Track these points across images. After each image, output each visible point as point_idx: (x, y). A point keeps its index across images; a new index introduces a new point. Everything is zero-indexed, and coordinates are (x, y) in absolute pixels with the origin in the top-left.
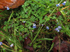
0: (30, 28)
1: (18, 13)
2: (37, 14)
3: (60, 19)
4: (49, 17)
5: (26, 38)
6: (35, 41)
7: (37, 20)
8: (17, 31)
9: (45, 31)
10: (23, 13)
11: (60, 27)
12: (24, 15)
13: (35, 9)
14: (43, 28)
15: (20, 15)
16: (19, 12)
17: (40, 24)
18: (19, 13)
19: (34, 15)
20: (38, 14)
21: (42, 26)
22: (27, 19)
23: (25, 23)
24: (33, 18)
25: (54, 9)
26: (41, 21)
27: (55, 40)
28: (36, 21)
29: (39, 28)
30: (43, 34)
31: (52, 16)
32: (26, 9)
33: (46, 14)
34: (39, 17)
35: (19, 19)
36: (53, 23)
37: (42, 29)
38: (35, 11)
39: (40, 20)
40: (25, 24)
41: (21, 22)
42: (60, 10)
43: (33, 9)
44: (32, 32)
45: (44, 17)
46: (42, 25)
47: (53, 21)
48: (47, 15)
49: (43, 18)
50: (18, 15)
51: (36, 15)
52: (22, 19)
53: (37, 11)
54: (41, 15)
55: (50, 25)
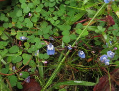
0: (37, 54)
1: (6, 14)
2: (55, 18)
3: (114, 33)
4: (88, 26)
5: (27, 81)
6: (51, 88)
7: (57, 34)
8: (5, 63)
9: (77, 62)
10: (19, 13)
11: (110, 54)
12: (21, 19)
13: (51, 5)
14: (70, 54)
15: (10, 19)
16: (9, 12)
17: (63, 45)
18: (8, 14)
19: (49, 22)
20: (59, 18)
21: (68, 49)
22: (29, 32)
23: (25, 41)
24: (45, 29)
25: (100, 5)
26: (66, 37)
27: (101, 85)
28: (52, 36)
29: (62, 54)
30: (70, 72)
31: (95, 24)
32: (27, 3)
33: (79, 20)
34: (61, 28)
35: (9, 30)
36: (97, 43)
37: (67, 57)
38: (51, 10)
39: (63, 33)
40: (25, 44)
41: (14, 37)
42: (114, 9)
43: (46, 5)
44: (43, 64)
45: (73, 26)
46: (70, 47)
47: (96, 39)
48: (83, 23)
49: (72, 30)
50: (7, 20)
51: (52, 22)
52: (17, 29)
53: (56, 10)
54: (67, 22)
55: (89, 47)
